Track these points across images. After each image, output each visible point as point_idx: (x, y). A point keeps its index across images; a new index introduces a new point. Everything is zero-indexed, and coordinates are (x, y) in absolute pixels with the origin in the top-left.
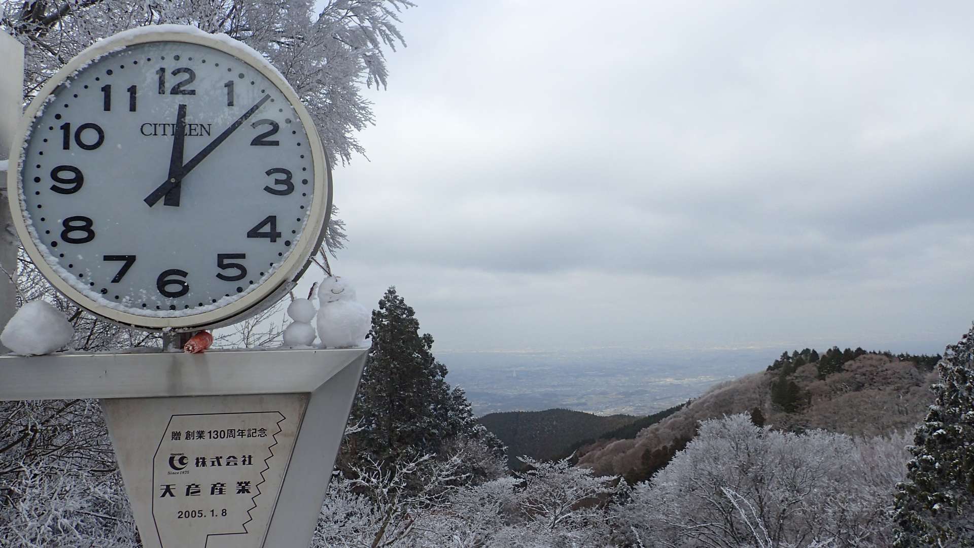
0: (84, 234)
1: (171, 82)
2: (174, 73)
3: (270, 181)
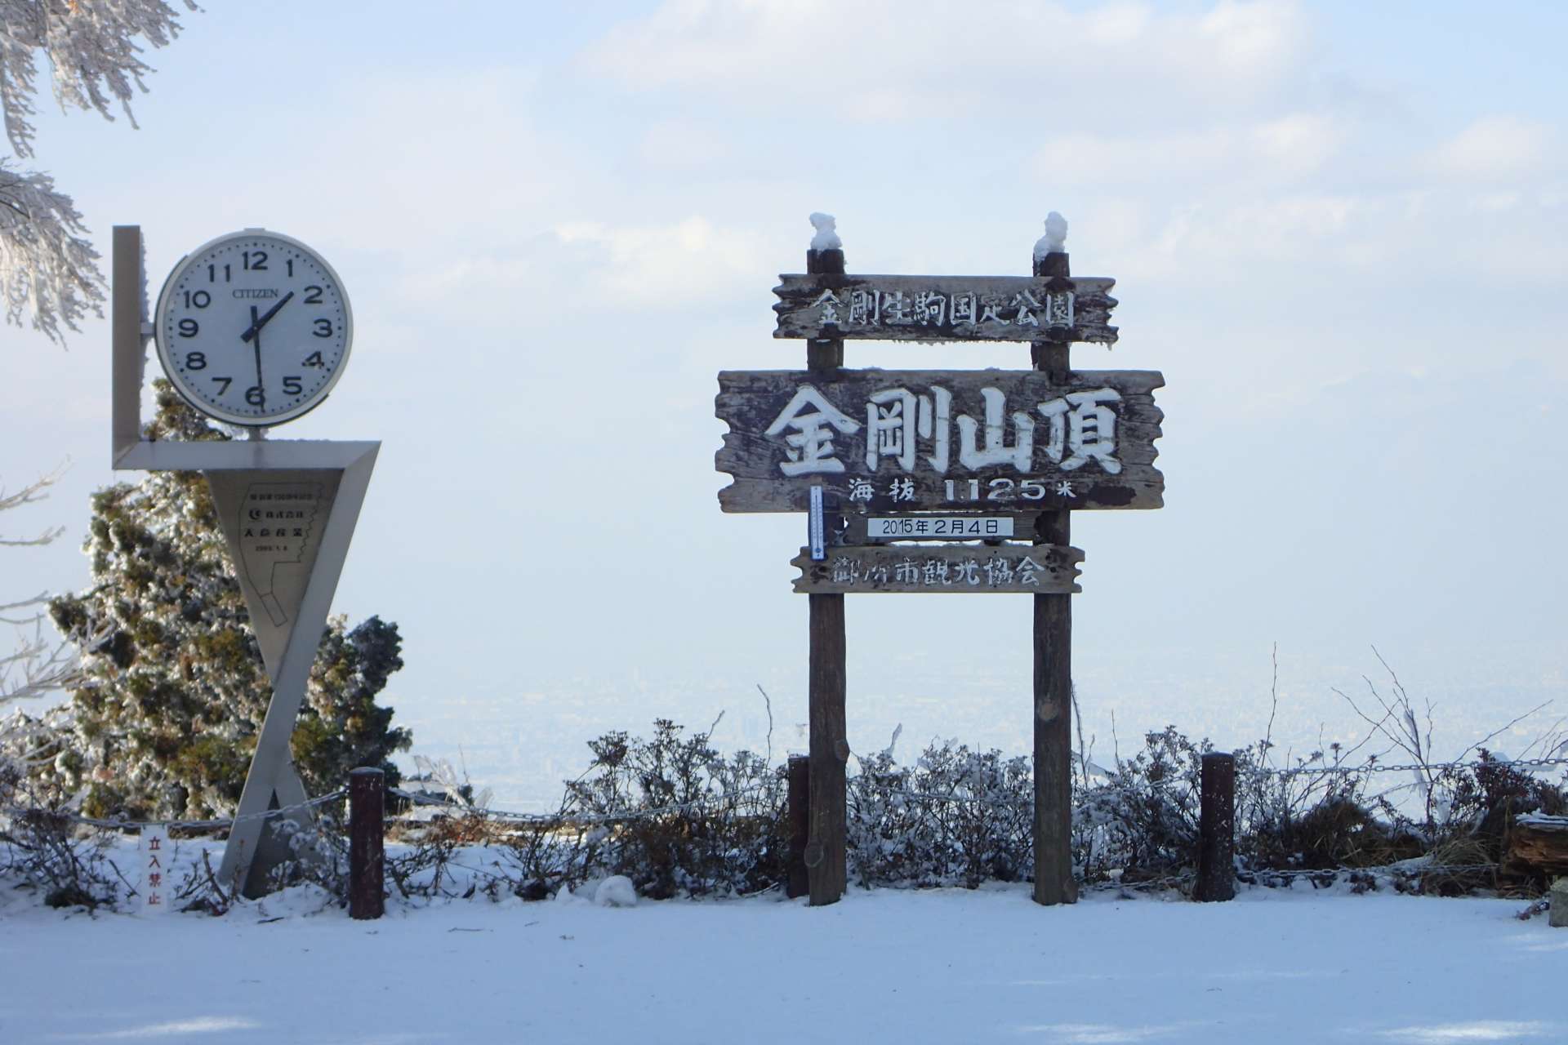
0: (198, 364)
1: (252, 261)
2: (255, 255)
3: (317, 328)
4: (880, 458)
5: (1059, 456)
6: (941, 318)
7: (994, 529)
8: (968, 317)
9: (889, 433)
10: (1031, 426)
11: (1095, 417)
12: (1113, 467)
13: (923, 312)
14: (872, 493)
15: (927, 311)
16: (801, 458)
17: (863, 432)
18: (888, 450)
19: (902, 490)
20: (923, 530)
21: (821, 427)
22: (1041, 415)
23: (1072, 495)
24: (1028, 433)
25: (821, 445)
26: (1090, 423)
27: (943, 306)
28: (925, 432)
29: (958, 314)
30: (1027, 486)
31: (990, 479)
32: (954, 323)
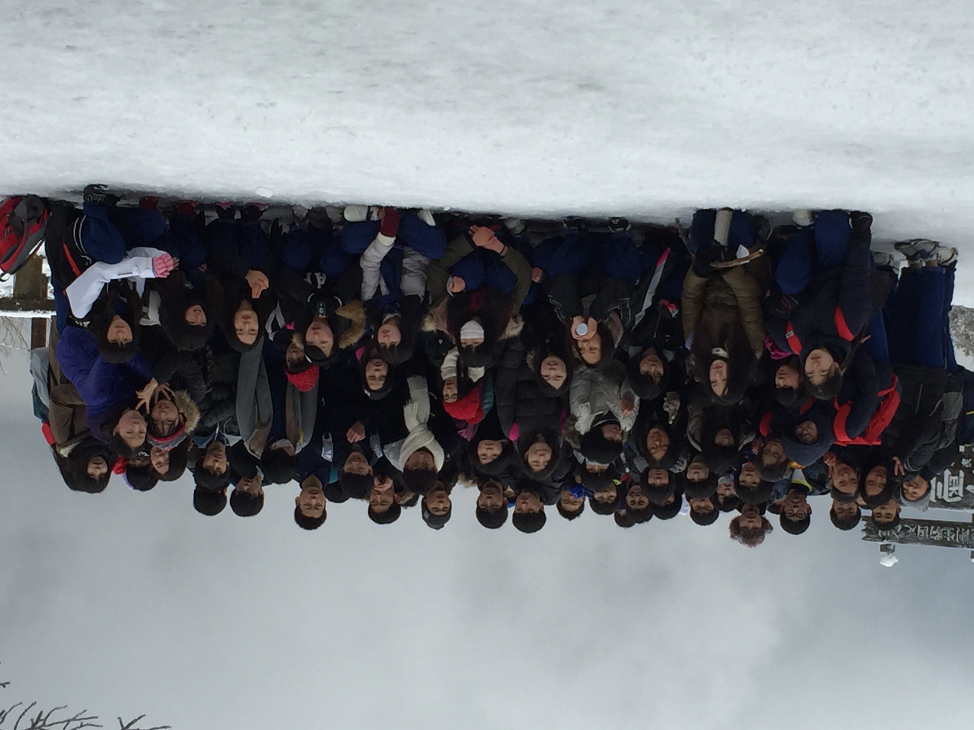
4: (958, 475)
6: (932, 529)
8: (921, 529)
9: (954, 484)
13: (939, 532)
14: (962, 461)
17: (965, 486)
18: (955, 478)
27: (931, 534)
28: (940, 484)
29: (925, 530)
32: (927, 527)
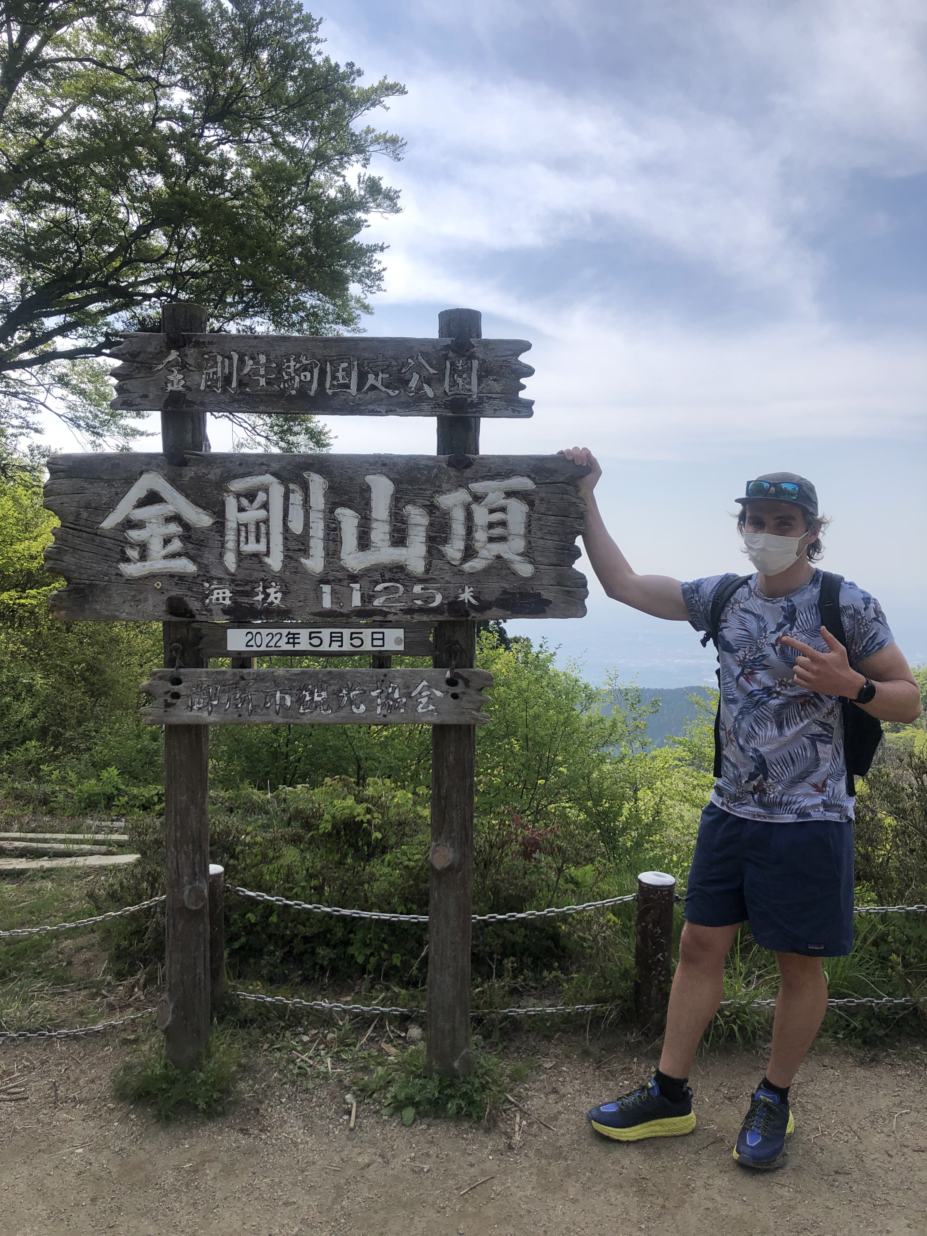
4: (241, 557)
5: (459, 555)
6: (315, 386)
7: (380, 643)
8: (348, 386)
9: (252, 528)
10: (425, 521)
11: (503, 510)
12: (525, 570)
13: (293, 378)
14: (230, 598)
15: (297, 377)
16: (143, 557)
17: (219, 527)
18: (251, 547)
19: (268, 595)
20: (294, 643)
21: (169, 520)
22: (437, 508)
23: (473, 601)
24: (420, 528)
25: (167, 541)
26: (497, 516)
27: (316, 371)
28: (297, 526)
29: (335, 383)
30: (420, 591)
31: (377, 583)
32: (330, 392)
